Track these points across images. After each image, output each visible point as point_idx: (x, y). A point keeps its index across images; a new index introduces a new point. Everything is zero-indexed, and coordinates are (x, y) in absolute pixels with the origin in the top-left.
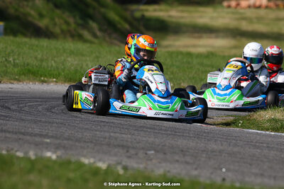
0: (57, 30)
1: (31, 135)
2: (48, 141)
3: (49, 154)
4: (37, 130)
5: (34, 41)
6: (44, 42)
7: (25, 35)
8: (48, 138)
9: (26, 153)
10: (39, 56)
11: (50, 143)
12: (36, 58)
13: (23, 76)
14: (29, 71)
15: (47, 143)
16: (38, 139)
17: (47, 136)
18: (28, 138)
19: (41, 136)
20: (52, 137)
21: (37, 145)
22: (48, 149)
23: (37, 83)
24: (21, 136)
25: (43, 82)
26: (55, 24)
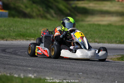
0: (34, 14)
1: (22, 66)
2: (30, 69)
3: (30, 75)
4: (24, 64)
5: (23, 20)
6: (28, 20)
7: (19, 17)
8: (30, 68)
9: (19, 75)
10: (26, 27)
11: (31, 70)
12: (24, 28)
13: (18, 37)
14: (21, 34)
15: (30, 70)
16: (25, 68)
17: (29, 67)
18: (20, 67)
19: (26, 66)
20: (32, 67)
21: (25, 71)
22: (30, 73)
23: (25, 40)
24: (17, 67)
25: (28, 40)
26: (33, 11)
